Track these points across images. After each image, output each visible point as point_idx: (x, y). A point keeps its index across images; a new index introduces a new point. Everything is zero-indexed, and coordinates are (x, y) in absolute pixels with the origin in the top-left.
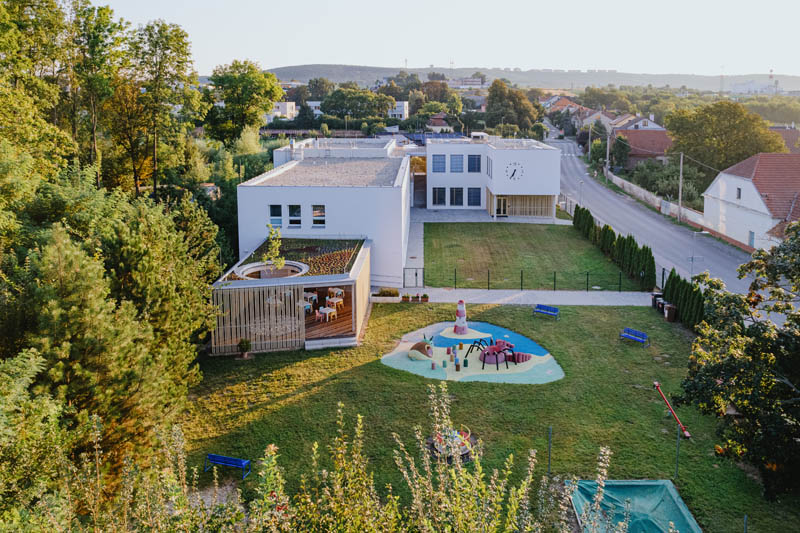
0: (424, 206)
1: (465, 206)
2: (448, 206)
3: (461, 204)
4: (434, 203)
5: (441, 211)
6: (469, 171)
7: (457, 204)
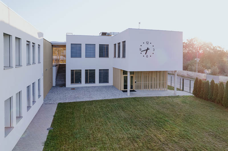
0: (64, 85)
1: (97, 83)
2: (83, 84)
3: (94, 82)
4: (72, 82)
5: (78, 88)
6: (100, 56)
7: (90, 82)
